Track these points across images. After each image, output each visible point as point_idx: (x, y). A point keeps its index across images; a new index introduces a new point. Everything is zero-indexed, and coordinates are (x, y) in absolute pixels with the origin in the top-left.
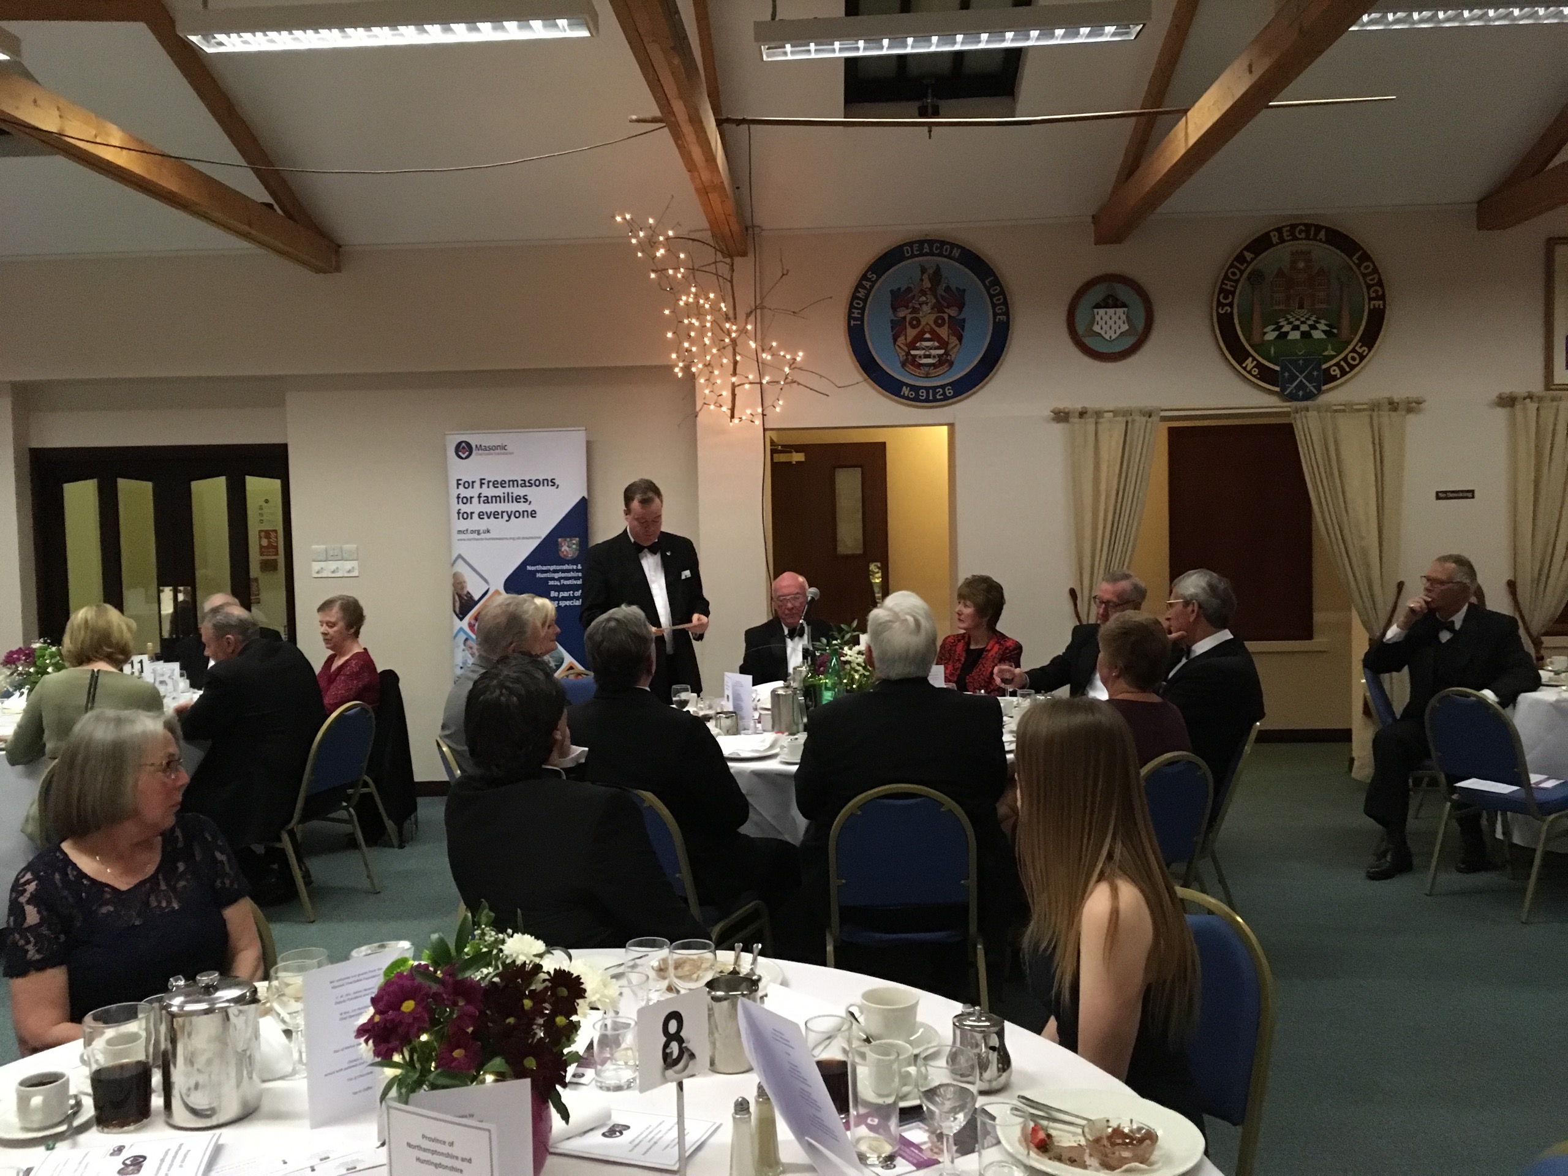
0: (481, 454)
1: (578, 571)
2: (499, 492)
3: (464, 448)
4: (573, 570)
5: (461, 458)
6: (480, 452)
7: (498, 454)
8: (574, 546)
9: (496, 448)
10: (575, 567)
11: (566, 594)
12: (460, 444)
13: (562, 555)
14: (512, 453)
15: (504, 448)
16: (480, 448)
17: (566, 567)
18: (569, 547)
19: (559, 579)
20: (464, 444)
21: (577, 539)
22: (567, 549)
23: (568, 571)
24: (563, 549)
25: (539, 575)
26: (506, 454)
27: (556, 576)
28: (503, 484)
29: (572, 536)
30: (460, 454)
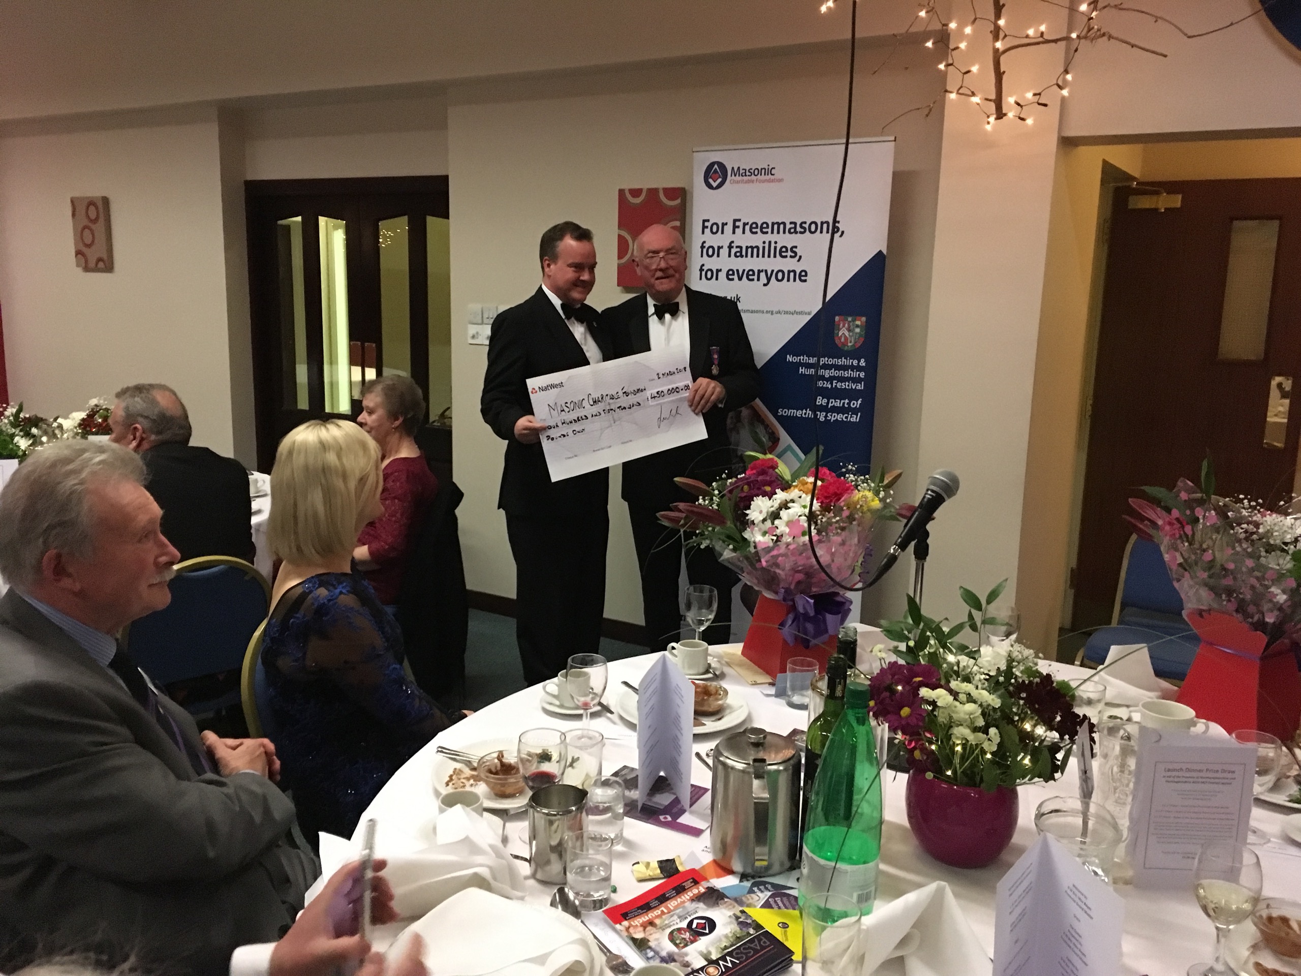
0: (738, 182)
1: (859, 368)
2: (758, 240)
3: (716, 171)
4: (852, 368)
5: (710, 186)
6: (738, 178)
7: (764, 181)
8: (858, 330)
9: (759, 171)
10: (855, 362)
11: (838, 403)
12: (712, 164)
13: (837, 341)
14: (780, 180)
15: (769, 171)
16: (737, 172)
17: (840, 362)
18: (849, 330)
19: (831, 379)
20: (716, 166)
21: (864, 319)
22: (847, 333)
23: (844, 368)
24: (840, 334)
25: (802, 370)
26: (773, 181)
27: (827, 374)
28: (763, 228)
29: (856, 314)
30: (711, 181)
